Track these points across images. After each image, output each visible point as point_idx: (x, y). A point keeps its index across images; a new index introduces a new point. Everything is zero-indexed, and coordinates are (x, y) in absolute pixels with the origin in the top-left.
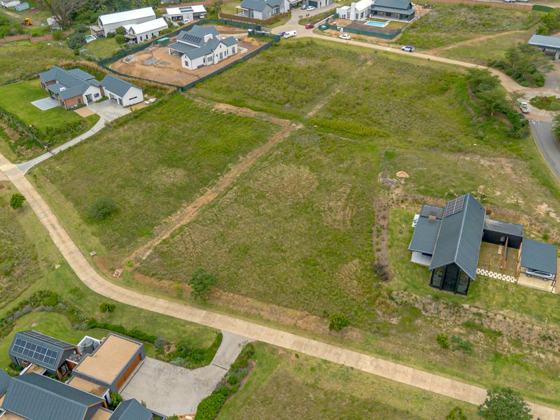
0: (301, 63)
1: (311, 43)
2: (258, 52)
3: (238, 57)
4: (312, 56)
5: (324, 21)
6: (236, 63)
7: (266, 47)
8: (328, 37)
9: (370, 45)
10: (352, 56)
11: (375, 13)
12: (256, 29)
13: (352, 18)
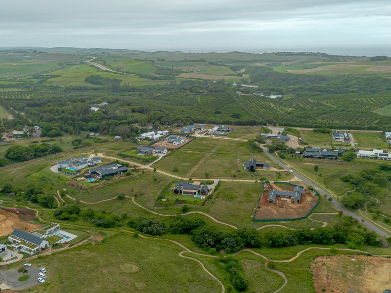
0: (204, 142)
1: (205, 138)
2: (190, 141)
3: (185, 143)
4: (206, 141)
5: (206, 133)
6: (185, 144)
7: (193, 139)
8: (208, 136)
9: (220, 138)
10: (218, 140)
11: (219, 130)
12: (188, 136)
13: (213, 132)
